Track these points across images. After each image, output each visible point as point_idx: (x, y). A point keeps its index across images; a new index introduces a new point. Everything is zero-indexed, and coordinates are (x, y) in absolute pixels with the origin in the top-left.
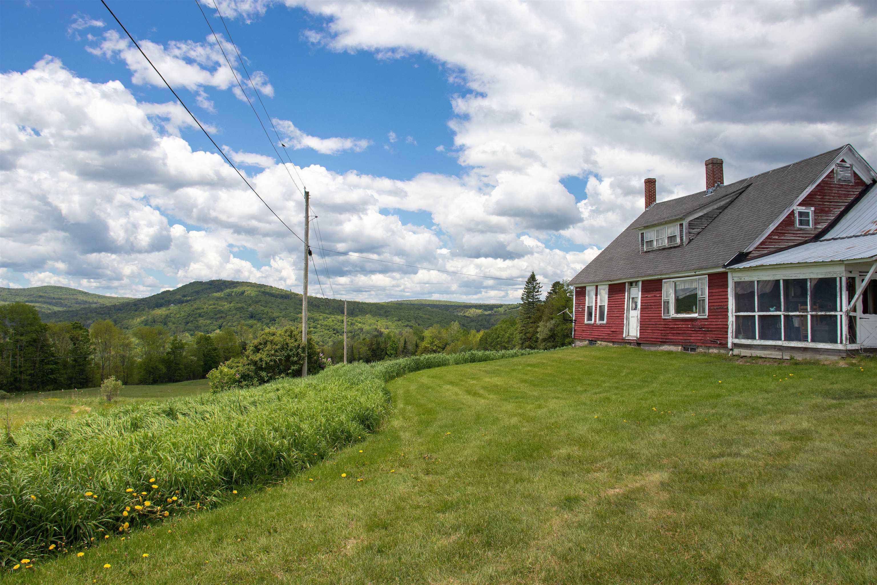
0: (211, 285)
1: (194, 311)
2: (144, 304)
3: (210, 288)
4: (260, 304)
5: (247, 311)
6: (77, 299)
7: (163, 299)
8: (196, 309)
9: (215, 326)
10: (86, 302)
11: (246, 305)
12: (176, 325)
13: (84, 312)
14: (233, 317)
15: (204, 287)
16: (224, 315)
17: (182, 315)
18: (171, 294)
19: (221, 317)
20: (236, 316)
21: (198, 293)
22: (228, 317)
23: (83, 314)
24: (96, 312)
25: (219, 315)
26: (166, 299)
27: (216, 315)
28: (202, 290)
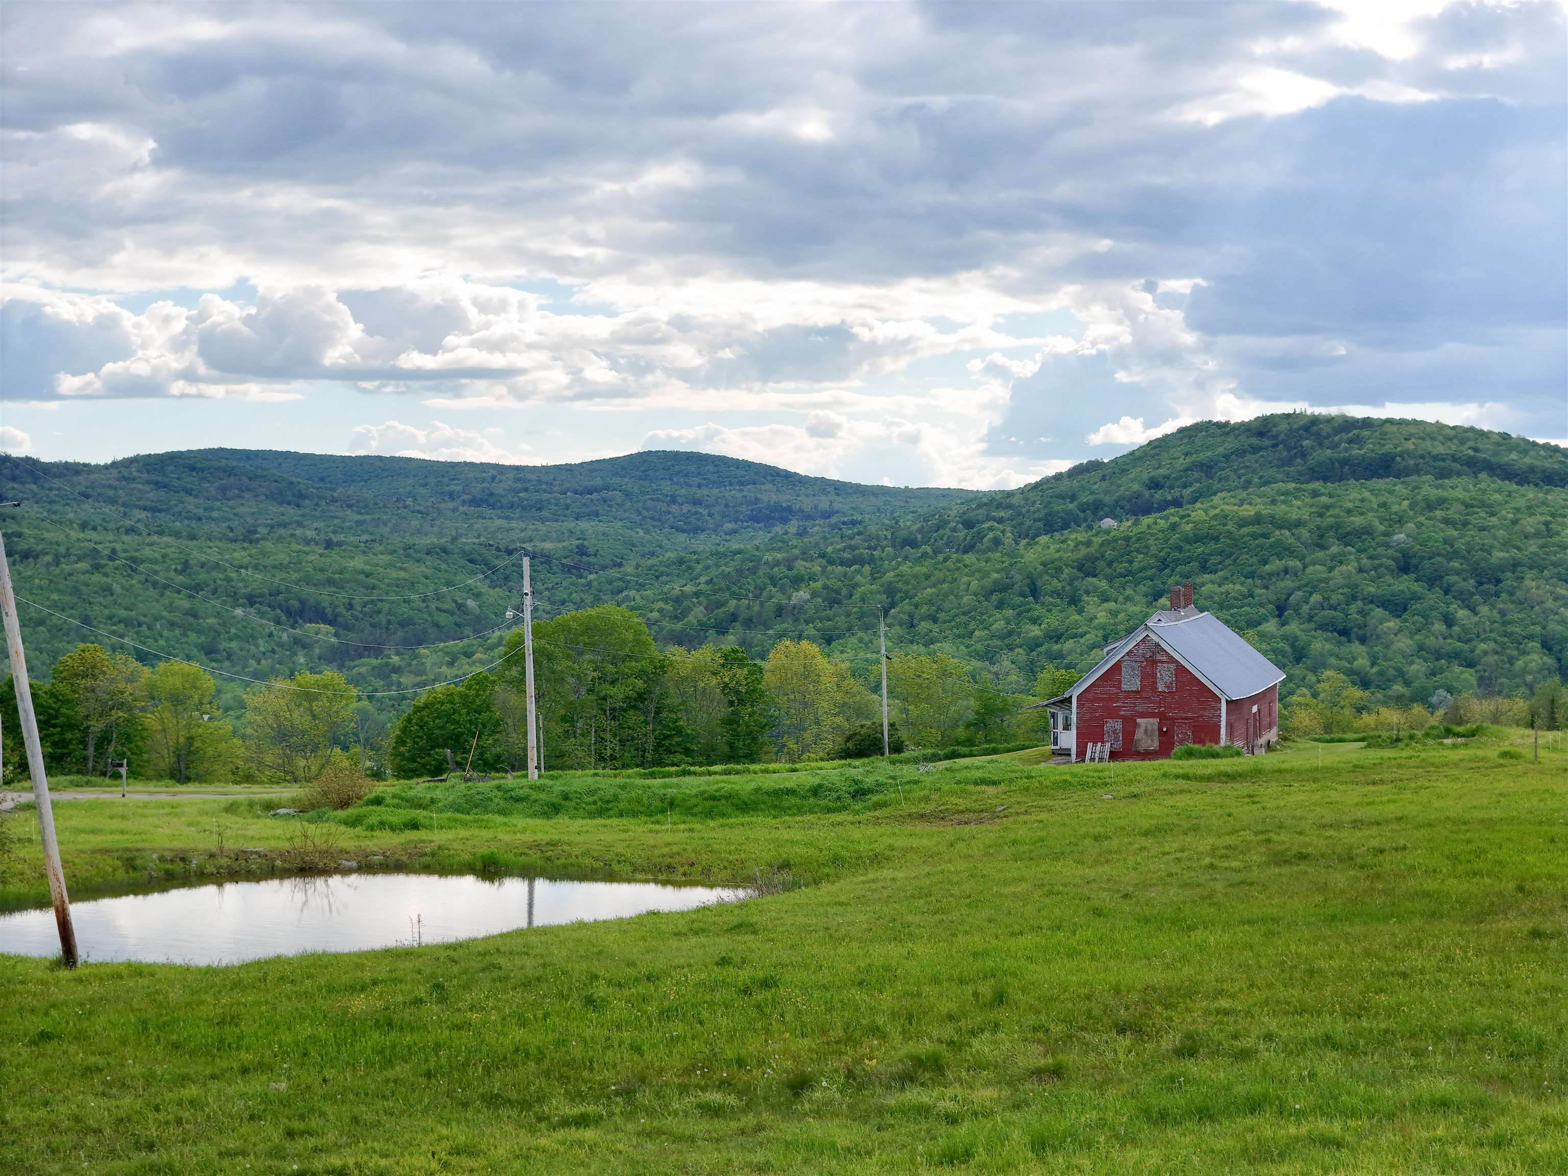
0: (1261, 434)
1: (1180, 549)
2: (1000, 521)
3: (1255, 450)
4: (1439, 513)
5: (1387, 546)
6: (757, 500)
7: (1073, 498)
8: (1187, 540)
9: (1261, 605)
10: (789, 509)
11: (1382, 520)
12: (1112, 605)
13: (779, 556)
14: (1331, 569)
15: (1231, 444)
16: (1295, 563)
17: (1136, 565)
18: (1103, 479)
19: (1286, 571)
20: (1344, 568)
21: (1207, 468)
22: (1310, 569)
23: (778, 563)
24: (823, 555)
25: (1276, 565)
26: (1086, 498)
27: (1265, 562)
28: (1227, 457)
